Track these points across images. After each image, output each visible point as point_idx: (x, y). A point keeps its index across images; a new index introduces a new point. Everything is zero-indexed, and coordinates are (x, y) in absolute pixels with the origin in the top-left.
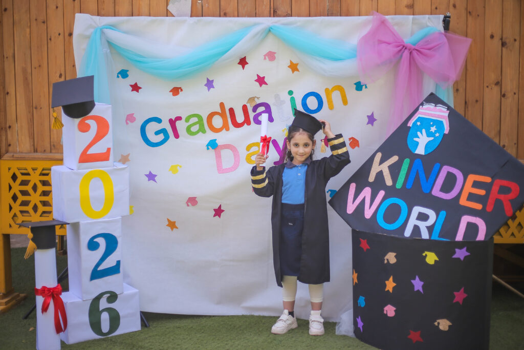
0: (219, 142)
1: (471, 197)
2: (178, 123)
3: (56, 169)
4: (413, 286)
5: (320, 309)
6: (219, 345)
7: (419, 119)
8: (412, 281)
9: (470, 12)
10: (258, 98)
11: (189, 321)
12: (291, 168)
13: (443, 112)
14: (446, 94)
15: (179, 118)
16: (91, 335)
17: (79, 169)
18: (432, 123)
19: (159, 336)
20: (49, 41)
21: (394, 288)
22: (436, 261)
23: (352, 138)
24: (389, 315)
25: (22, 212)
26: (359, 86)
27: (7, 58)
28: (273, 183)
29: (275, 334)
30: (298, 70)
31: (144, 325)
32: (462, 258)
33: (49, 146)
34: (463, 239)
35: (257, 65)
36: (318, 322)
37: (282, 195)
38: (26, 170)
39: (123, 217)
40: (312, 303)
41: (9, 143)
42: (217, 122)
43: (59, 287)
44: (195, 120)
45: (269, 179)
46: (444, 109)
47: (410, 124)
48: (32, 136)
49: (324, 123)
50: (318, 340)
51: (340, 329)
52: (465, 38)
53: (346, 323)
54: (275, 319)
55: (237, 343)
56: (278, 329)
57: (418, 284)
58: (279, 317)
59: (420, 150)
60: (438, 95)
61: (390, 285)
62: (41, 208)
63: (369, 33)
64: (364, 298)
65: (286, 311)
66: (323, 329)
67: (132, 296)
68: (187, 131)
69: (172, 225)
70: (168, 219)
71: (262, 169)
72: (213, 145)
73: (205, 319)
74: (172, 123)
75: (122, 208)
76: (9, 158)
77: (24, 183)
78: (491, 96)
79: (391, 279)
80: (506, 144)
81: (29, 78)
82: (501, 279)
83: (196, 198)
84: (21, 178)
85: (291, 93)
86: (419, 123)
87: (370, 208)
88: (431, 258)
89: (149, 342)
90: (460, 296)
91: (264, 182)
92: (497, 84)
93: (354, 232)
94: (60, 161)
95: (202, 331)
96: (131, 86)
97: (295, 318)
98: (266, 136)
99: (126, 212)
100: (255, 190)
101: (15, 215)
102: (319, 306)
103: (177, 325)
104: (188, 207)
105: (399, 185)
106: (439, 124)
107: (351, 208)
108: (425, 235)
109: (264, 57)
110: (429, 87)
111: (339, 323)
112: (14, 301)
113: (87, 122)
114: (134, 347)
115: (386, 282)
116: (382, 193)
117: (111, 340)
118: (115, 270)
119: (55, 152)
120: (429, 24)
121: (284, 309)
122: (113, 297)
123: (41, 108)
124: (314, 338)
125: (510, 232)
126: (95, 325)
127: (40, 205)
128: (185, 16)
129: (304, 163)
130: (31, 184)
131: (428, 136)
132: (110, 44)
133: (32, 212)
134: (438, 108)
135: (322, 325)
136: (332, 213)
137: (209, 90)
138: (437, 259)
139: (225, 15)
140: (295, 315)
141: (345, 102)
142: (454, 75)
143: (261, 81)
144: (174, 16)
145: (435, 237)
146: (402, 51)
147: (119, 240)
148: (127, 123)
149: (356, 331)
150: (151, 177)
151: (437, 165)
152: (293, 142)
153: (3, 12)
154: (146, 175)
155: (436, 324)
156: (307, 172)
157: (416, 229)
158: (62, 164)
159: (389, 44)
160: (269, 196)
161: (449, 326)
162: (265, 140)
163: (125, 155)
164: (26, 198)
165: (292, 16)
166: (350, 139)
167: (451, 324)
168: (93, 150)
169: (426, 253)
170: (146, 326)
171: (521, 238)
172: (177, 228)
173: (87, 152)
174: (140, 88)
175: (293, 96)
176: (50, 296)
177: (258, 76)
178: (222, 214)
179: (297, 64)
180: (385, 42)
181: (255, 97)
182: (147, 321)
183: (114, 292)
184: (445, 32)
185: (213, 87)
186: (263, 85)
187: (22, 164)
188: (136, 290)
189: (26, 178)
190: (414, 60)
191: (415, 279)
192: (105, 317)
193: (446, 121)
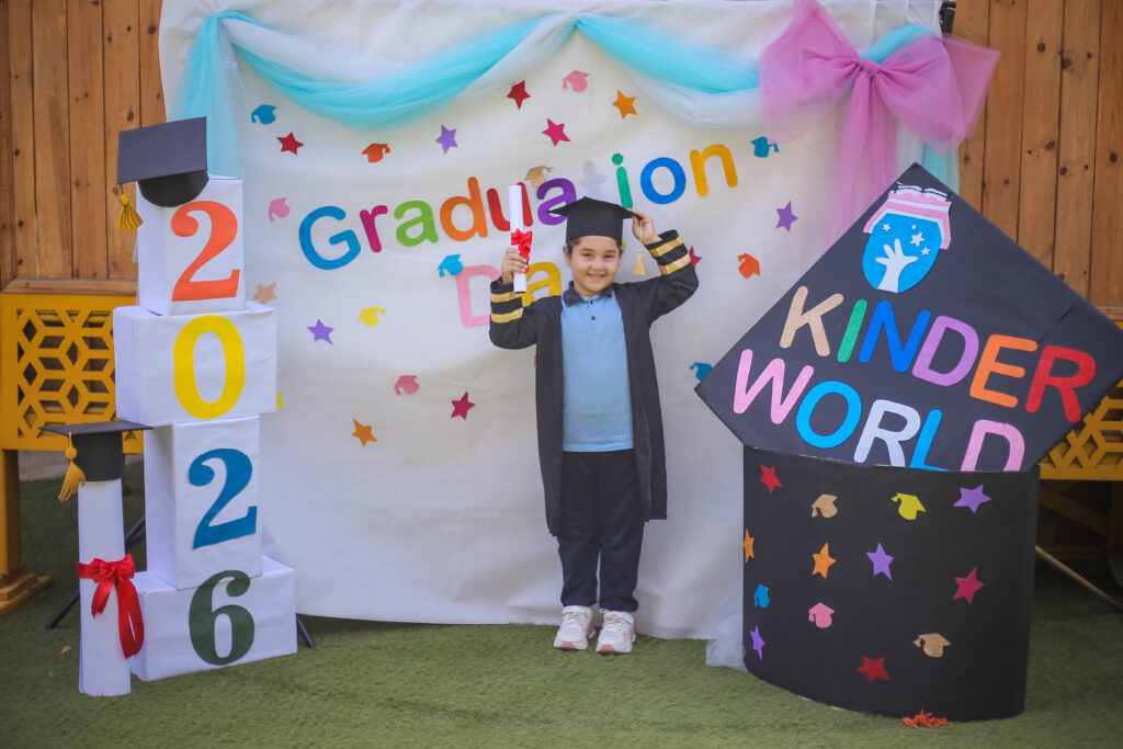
0: (466, 261)
1: (995, 382)
2: (379, 220)
3: (122, 313)
4: (870, 564)
6: (463, 685)
7: (889, 219)
8: (869, 554)
10: (549, 169)
11: (397, 635)
13: (940, 204)
14: (944, 167)
15: (382, 210)
16: (193, 662)
17: (171, 314)
18: (914, 227)
19: (335, 665)
20: (107, 42)
21: (831, 568)
22: (919, 512)
23: (746, 256)
24: (818, 625)
25: (44, 403)
26: (762, 147)
27: (17, 77)
30: (633, 112)
31: (303, 642)
32: (974, 508)
33: (104, 265)
34: (976, 469)
35: (548, 99)
38: (56, 314)
39: (264, 417)
41: (18, 258)
42: (463, 218)
43: (129, 560)
44: (415, 213)
46: (941, 198)
47: (869, 228)
48: (68, 243)
50: (669, 675)
51: (716, 653)
52: (986, 50)
53: (727, 640)
55: (502, 680)
57: (881, 561)
59: (890, 284)
60: (926, 168)
61: (823, 562)
62: (86, 396)
63: (785, 36)
64: (767, 589)
67: (280, 582)
68: (398, 237)
69: (364, 433)
70: (355, 422)
72: (452, 266)
74: (368, 219)
75: (260, 399)
76: (18, 290)
77: (51, 342)
78: (1038, 169)
79: (825, 550)
80: (1066, 273)
81: (64, 118)
82: (1050, 553)
83: (415, 377)
84: (43, 332)
85: (617, 159)
86: (887, 227)
87: (782, 402)
88: (910, 507)
89: (316, 678)
90: (968, 586)
92: (1050, 146)
93: (748, 450)
94: (131, 296)
95: (427, 656)
96: (281, 139)
99: (270, 406)
101: (30, 410)
103: (374, 643)
104: (399, 398)
105: (844, 355)
106: (929, 229)
107: (742, 402)
108: (897, 459)
109: (562, 83)
110: (909, 152)
111: (713, 641)
112: (26, 592)
113: (190, 214)
114: (284, 687)
115: (815, 556)
116: (808, 372)
117: (236, 673)
118: (246, 526)
119: (119, 277)
120: (910, 19)
122: (240, 583)
123: (88, 185)
125: (1070, 456)
126: (203, 641)
127: (83, 390)
130: (65, 346)
131: (906, 253)
132: (238, 51)
133: (66, 403)
134: (927, 195)
137: (446, 150)
138: (923, 509)
141: (732, 179)
142: (961, 127)
143: (556, 133)
145: (918, 462)
146: (853, 76)
147: (255, 464)
148: (272, 219)
149: (749, 657)
150: (321, 332)
151: (924, 316)
154: (312, 329)
155: (917, 643)
157: (879, 446)
158: (136, 303)
159: (827, 59)
161: (945, 648)
163: (267, 285)
164: (54, 374)
166: (740, 258)
167: (948, 644)
168: (200, 276)
169: (900, 495)
170: (308, 645)
171: (1094, 470)
172: (374, 440)
173: (191, 277)
174: (301, 145)
175: (622, 165)
176: (109, 578)
177: (549, 122)
178: (470, 412)
179: (632, 100)
180: (819, 56)
181: (543, 167)
182: (310, 636)
183: (242, 573)
184: (944, 36)
185: (455, 145)
186: (561, 142)
187: (46, 303)
188: (287, 570)
189: (54, 332)
190: (877, 92)
191: (874, 550)
192: (223, 624)
193: (944, 224)
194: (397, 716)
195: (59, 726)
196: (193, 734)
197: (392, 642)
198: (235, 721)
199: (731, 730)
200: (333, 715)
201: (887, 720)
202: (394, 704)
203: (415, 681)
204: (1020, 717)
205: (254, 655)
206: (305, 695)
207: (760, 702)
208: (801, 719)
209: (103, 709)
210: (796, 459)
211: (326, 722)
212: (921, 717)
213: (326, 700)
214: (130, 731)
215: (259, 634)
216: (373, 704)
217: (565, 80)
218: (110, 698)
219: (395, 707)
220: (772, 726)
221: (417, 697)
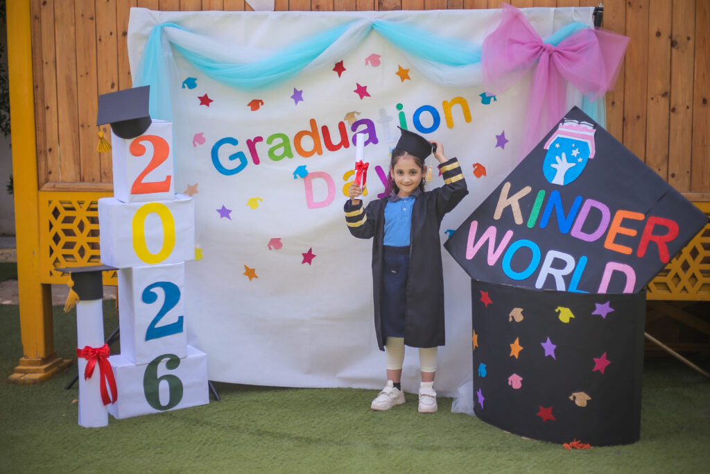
0: (310, 169)
1: (619, 239)
2: (258, 145)
3: (103, 202)
4: (543, 350)
5: (433, 380)
6: (303, 422)
7: (559, 140)
8: (542, 344)
9: (629, 3)
10: (358, 113)
11: (270, 394)
12: (395, 202)
14: (596, 110)
15: (259, 139)
16: (146, 408)
17: (131, 202)
18: (573, 145)
19: (230, 410)
20: (98, 42)
21: (520, 353)
22: (571, 318)
23: (478, 164)
24: (514, 387)
25: (65, 256)
26: (486, 99)
27: (47, 63)
28: (374, 221)
29: (375, 410)
30: (409, 78)
31: (213, 397)
32: (604, 316)
33: (98, 173)
34: (607, 291)
35: (357, 71)
36: (430, 396)
37: (384, 235)
38: (71, 203)
39: (186, 262)
40: (423, 374)
41: (49, 170)
42: (308, 143)
43: (106, 347)
44: (279, 141)
45: (368, 215)
46: (590, 127)
47: (547, 146)
48: (78, 161)
49: (435, 145)
50: (427, 418)
51: (458, 405)
52: (624, 37)
53: (464, 398)
54: (375, 393)
55: (326, 420)
56: (380, 404)
57: (549, 348)
58: (381, 390)
59: (559, 180)
60: (585, 111)
61: (516, 349)
62: (89, 252)
63: (497, 31)
64: (485, 366)
65: (390, 383)
66: (435, 405)
67: (198, 361)
68: (269, 155)
69: (250, 273)
70: (245, 266)
71: (358, 203)
72: (301, 172)
73: (291, 392)
74: (251, 145)
75: (185, 251)
76: (49, 189)
77: (68, 220)
78: (658, 110)
79: (517, 341)
80: (676, 173)
81: (74, 88)
82: (670, 347)
83: (280, 239)
84: (63, 214)
85: (399, 106)
86: (557, 145)
87: (494, 253)
88: (565, 315)
89: (218, 418)
90: (601, 363)
91: (362, 219)
92: (665, 95)
93: (474, 282)
94: (110, 192)
95: (285, 406)
96: (200, 98)
97: (402, 391)
98: (361, 161)
99: (191, 256)
100: (351, 229)
101: (57, 260)
102: (432, 377)
103: (255, 398)
104: (271, 252)
105: (531, 224)
106: (582, 146)
107: (471, 253)
108: (561, 286)
109: (365, 62)
110: (574, 99)
111: (456, 398)
112: (56, 368)
113: (141, 143)
114: (197, 423)
115: (512, 345)
116: (509, 234)
117: (171, 415)
118: (177, 327)
119: (103, 180)
120: (575, 19)
121: (389, 379)
122: (174, 362)
123: (89, 126)
124: (423, 415)
125: (680, 286)
126: (152, 397)
127: (87, 248)
128: (267, 9)
129: (411, 195)
130: (77, 222)
131: (569, 161)
132: (173, 45)
133: (77, 256)
134: (582, 126)
135: (435, 400)
136: (447, 258)
137: (296, 103)
138: (573, 316)
139: (318, 8)
140: (401, 388)
141: (468, 118)
142: (605, 85)
143: (362, 91)
144: (253, 10)
145: (573, 288)
146: (539, 53)
147: (182, 291)
148: (195, 145)
149: (477, 408)
150: (224, 212)
151: (578, 199)
152: (396, 168)
153: (42, 6)
154: (219, 211)
155: (571, 398)
156: (414, 207)
157: (550, 278)
158: (113, 196)
159: (523, 44)
160: (368, 238)
161: (588, 401)
162: (362, 168)
163: (192, 185)
164: (70, 239)
165: (401, 9)
166: (474, 165)
167: (590, 398)
168: (148, 179)
169: (559, 308)
170: (216, 399)
171: (696, 294)
172: (257, 277)
173: (141, 180)
174: (212, 101)
175: (402, 110)
176: (94, 358)
177: (358, 85)
178: (313, 260)
179: (408, 71)
180: (518, 42)
181: (355, 112)
182: (218, 393)
183: (176, 356)
184: (595, 28)
185: (302, 100)
186: (365, 97)
187: (66, 197)
188: (204, 354)
189: (70, 213)
190: (554, 64)
191: (545, 341)
192: (164, 386)
193: (592, 143)
194: (261, 440)
195: (63, 444)
196: (140, 449)
197: (266, 398)
198: (166, 442)
199: (458, 450)
200: (222, 439)
201: (554, 445)
202: (260, 433)
203: (275, 420)
204: (636, 444)
205: (183, 404)
206: (209, 427)
207: (479, 434)
208: (501, 444)
209: (90, 435)
210: (500, 286)
211: (218, 443)
212: (575, 443)
213: (220, 430)
214: (103, 447)
215: (186, 392)
216: (247, 433)
217: (367, 60)
218: (96, 428)
219: (260, 435)
220: (483, 447)
221: (274, 429)
